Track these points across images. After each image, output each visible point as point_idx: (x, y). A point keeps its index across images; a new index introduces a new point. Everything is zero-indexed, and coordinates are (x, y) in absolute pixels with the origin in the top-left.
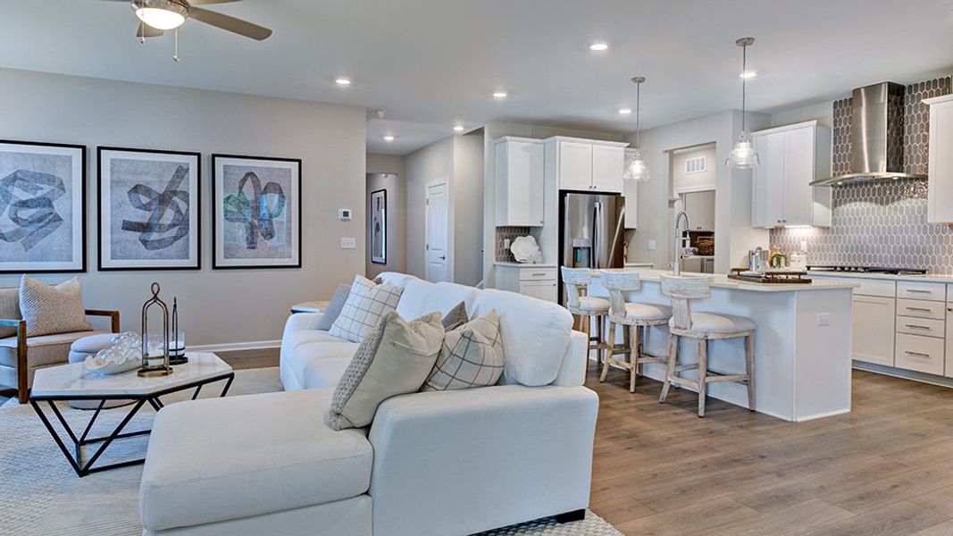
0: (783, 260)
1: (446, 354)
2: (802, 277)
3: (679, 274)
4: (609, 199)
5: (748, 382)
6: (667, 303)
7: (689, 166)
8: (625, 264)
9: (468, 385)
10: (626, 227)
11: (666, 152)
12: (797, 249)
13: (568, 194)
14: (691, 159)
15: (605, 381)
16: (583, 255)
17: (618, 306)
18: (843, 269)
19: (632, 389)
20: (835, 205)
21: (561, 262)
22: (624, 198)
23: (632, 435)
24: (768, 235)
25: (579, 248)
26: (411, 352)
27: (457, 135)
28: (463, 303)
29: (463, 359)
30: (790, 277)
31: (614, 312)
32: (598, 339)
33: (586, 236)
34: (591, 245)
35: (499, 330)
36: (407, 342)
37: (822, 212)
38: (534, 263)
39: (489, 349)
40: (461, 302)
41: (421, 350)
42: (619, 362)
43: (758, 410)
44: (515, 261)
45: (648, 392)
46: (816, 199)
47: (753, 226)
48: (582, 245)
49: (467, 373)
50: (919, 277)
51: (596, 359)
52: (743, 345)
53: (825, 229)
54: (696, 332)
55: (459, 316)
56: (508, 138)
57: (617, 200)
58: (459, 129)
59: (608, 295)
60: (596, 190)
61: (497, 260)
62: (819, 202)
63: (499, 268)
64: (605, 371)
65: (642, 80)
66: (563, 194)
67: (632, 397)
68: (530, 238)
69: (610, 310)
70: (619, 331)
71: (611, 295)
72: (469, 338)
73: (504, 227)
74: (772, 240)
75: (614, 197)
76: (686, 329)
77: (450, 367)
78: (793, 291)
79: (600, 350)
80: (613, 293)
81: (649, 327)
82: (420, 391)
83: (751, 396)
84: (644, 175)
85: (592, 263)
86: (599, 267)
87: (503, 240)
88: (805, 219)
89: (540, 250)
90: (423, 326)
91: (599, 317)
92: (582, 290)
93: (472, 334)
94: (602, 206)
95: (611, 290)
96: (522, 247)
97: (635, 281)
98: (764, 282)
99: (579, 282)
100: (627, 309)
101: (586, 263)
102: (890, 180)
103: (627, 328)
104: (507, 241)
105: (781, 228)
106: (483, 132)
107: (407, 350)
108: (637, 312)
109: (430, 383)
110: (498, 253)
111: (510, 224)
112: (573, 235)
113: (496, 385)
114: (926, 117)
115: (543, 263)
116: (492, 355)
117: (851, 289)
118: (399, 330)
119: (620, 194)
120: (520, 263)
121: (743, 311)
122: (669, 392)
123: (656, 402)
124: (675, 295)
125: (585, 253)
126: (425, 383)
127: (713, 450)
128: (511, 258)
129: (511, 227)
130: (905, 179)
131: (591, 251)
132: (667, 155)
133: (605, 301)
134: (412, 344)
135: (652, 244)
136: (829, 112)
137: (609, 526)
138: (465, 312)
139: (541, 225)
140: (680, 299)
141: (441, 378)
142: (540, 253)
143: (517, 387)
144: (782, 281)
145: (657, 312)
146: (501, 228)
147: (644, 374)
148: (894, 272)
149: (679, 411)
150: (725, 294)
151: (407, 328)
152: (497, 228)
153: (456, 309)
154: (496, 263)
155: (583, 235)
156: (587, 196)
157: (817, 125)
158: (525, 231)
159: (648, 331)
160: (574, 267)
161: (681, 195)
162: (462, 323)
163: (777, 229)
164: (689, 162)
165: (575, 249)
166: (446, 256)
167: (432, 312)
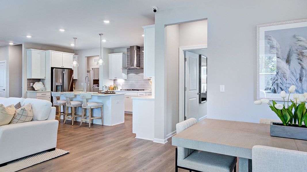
0: (116, 88)
1: (17, 114)
2: (114, 92)
3: (86, 93)
4: (68, 70)
5: (102, 118)
6: (81, 100)
7: (95, 60)
8: (74, 90)
9: (23, 121)
10: (74, 79)
11: (86, 57)
12: (120, 85)
13: (54, 69)
14: (95, 58)
15: (65, 123)
16: (59, 88)
17: (69, 102)
18: (128, 90)
19: (73, 124)
20: (128, 74)
21: (52, 90)
22: (73, 70)
23: (70, 134)
24: (113, 81)
25: (58, 86)
26: (7, 114)
27: (10, 46)
28: (20, 102)
29: (22, 115)
30: (111, 92)
31: (67, 104)
32: (64, 113)
33: (61, 82)
34: (62, 85)
35: (32, 108)
36: (6, 112)
37: (124, 75)
38: (42, 91)
39: (29, 112)
40: (19, 102)
41: (10, 114)
42: (70, 118)
43: (104, 125)
44: (35, 90)
45: (77, 125)
46: (123, 72)
47: (109, 79)
48: (59, 85)
49: (23, 118)
50: (143, 91)
51: (63, 119)
52: (100, 109)
53: (126, 80)
54: (88, 107)
55: (18, 106)
56: (32, 49)
57: (71, 71)
58: (11, 44)
59: (66, 99)
60: (64, 67)
61: (28, 90)
62: (124, 73)
63: (28, 93)
64: (65, 121)
65: (76, 38)
66: (52, 68)
67: (73, 126)
68: (41, 83)
69: (66, 103)
70: (70, 109)
71: (67, 99)
72: (24, 110)
73: (31, 79)
74: (114, 83)
75: (70, 70)
76: (86, 106)
77: (18, 117)
78: (110, 96)
79: (64, 115)
80: (67, 98)
81: (78, 107)
82: (9, 124)
83: (102, 122)
84: (77, 65)
85: (63, 90)
86: (65, 91)
87: (30, 83)
88: (121, 77)
89: (44, 86)
90: (9, 108)
91: (64, 106)
92: (58, 99)
93: (24, 108)
94: (66, 73)
95: (66, 98)
96: (37, 86)
97: (73, 95)
98: (105, 94)
99: (57, 96)
100: (71, 103)
101: (61, 90)
102: (137, 69)
103: (72, 108)
104: (32, 84)
105: (116, 80)
106: (22, 45)
107: (6, 113)
108: (74, 103)
109: (12, 122)
110: (28, 88)
111: (33, 78)
112: (56, 81)
113: (31, 121)
114: (143, 54)
115: (45, 90)
116: (30, 114)
117: (124, 94)
118: (3, 109)
119: (72, 69)
120: (37, 91)
121: (100, 101)
122: (82, 124)
123: (79, 126)
124: (83, 98)
125: (60, 87)
126: (10, 122)
127: (90, 134)
128: (33, 89)
129: (33, 79)
130: (140, 69)
131: (62, 86)
132: (86, 58)
133: (65, 101)
134: (7, 112)
135: (82, 84)
136: (125, 51)
137: (61, 150)
138: (20, 105)
139: (45, 78)
140: (84, 99)
141: (15, 120)
142: (44, 87)
143: (37, 121)
144: (109, 93)
145: (80, 103)
146: (29, 79)
147: (77, 121)
148: (138, 90)
149: (84, 127)
150: (97, 97)
151: (6, 108)
152: (28, 79)
153: (17, 104)
154: (27, 91)
155: (60, 81)
156: (61, 69)
157: (123, 54)
158: (39, 80)
159: (78, 109)
160: (56, 91)
161: (92, 69)
162: (20, 107)
163: (115, 80)
164: (95, 59)
165: (57, 86)
166: (5, 89)
167: (11, 104)
